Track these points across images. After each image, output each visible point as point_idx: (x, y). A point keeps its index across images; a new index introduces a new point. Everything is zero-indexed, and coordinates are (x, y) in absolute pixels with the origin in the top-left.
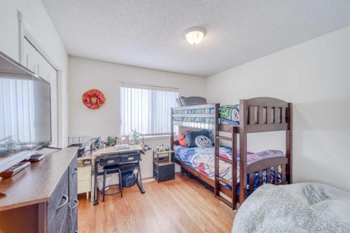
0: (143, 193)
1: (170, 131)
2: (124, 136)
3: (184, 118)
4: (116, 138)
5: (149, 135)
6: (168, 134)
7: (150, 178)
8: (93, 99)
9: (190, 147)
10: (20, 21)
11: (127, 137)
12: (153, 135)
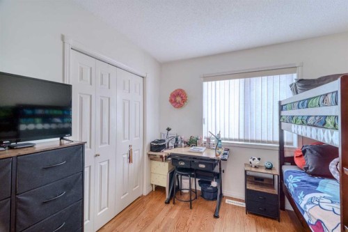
0: (216, 217)
1: (277, 139)
2: (205, 138)
3: (293, 117)
4: (197, 139)
5: (240, 140)
6: (274, 142)
7: (240, 200)
8: (178, 99)
9: (313, 175)
10: (64, 42)
11: (209, 139)
12: (245, 141)
